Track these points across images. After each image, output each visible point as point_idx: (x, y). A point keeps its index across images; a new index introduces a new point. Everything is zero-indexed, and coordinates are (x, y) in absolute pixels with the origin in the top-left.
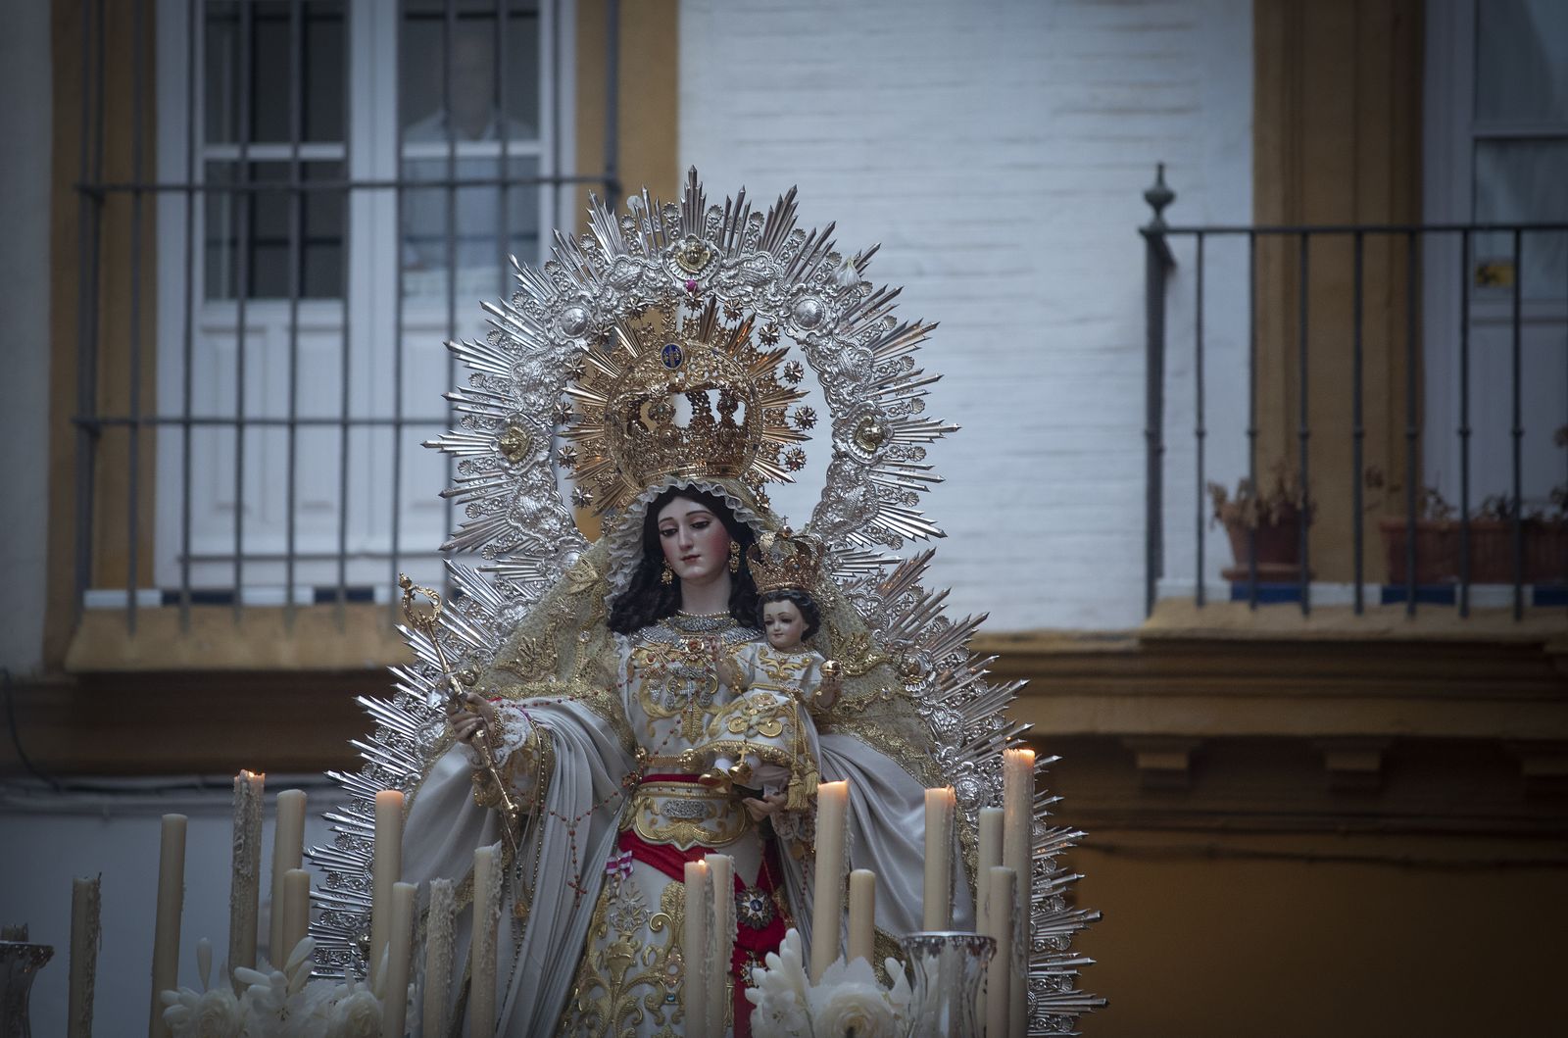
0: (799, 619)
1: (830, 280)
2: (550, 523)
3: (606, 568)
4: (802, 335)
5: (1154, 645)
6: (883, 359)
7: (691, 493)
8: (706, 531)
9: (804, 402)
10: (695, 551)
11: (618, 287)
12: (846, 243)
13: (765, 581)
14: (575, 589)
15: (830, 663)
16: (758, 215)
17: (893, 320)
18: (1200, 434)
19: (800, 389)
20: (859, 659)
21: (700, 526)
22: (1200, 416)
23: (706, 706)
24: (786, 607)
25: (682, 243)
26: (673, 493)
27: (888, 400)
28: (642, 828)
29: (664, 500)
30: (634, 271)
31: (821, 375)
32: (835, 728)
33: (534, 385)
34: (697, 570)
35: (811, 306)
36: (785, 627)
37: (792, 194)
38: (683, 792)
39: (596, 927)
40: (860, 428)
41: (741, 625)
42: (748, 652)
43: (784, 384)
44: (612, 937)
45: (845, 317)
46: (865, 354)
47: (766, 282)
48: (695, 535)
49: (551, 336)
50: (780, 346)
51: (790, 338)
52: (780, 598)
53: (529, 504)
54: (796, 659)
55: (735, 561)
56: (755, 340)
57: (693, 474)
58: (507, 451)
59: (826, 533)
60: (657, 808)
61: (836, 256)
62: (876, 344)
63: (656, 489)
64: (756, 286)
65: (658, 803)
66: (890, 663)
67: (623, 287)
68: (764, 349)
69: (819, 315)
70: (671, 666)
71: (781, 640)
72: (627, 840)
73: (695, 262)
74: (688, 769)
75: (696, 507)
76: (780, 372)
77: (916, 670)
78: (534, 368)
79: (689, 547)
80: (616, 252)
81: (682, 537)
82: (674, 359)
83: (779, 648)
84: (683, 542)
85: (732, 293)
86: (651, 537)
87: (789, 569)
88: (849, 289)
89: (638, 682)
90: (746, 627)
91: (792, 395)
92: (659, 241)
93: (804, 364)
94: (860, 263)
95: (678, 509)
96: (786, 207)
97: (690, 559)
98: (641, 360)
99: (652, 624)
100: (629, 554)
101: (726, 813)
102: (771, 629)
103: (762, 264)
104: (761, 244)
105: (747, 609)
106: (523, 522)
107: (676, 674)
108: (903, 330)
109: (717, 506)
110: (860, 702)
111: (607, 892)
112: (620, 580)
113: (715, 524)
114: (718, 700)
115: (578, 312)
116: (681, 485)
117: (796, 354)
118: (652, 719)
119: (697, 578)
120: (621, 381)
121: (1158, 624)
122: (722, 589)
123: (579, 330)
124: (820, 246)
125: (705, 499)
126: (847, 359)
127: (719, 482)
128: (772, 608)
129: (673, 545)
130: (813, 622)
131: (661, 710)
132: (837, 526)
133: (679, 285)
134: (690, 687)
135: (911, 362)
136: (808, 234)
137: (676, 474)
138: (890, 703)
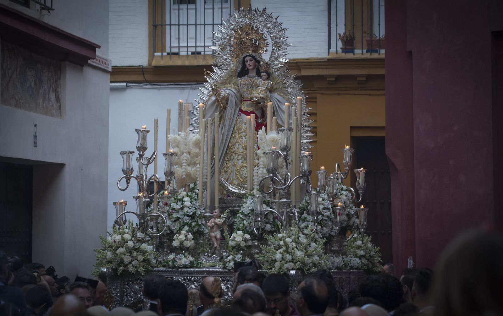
0: (267, 76)
1: (272, 22)
2: (228, 60)
3: (237, 67)
4: (267, 30)
5: (329, 60)
6: (280, 34)
7: (250, 56)
8: (252, 62)
9: (268, 41)
10: (250, 65)
11: (238, 23)
12: (274, 16)
13: (261, 70)
14: (232, 71)
15: (271, 83)
16: (260, 11)
17: (281, 28)
18: (337, 25)
19: (267, 39)
20: (277, 81)
21: (251, 61)
22: (337, 22)
23: (252, 89)
24: (265, 74)
25: (248, 16)
26: (247, 56)
27: (281, 41)
28: (243, 108)
29: (245, 57)
30: (241, 20)
31: (270, 36)
32: (273, 92)
33: (225, 38)
34: (251, 68)
35: (269, 25)
36: (264, 77)
37: (266, 8)
38: (249, 103)
39: (236, 124)
40: (277, 45)
41: (258, 76)
42: (259, 81)
43: (264, 38)
44: (238, 125)
45: (274, 27)
46: (277, 33)
47: (261, 22)
48: (250, 62)
49: (228, 30)
50: (264, 32)
51: (265, 31)
52: (264, 72)
53: (225, 57)
54: (266, 82)
55: (257, 66)
56: (260, 31)
57: (250, 53)
58: (221, 49)
59: (271, 61)
60: (245, 105)
61: (272, 18)
62: (279, 31)
63: (244, 55)
64: (260, 22)
65: (245, 104)
66: (281, 82)
67: (239, 23)
68: (261, 33)
69: (270, 27)
70: (247, 83)
71: (264, 79)
72: (240, 110)
73: (251, 19)
74: (250, 99)
75: (251, 58)
76: (264, 36)
77: (285, 83)
78: (225, 36)
79: (250, 64)
80: (238, 17)
81: (248, 63)
82: (247, 34)
83: (264, 80)
84: (249, 63)
85: (256, 24)
86: (244, 62)
87: (265, 68)
88: (275, 23)
89: (242, 86)
90: (259, 77)
91: (266, 40)
92: (245, 15)
93: (268, 35)
94: (276, 19)
95: (248, 58)
96: (265, 10)
97: (250, 66)
98: (242, 34)
99: (244, 76)
100: (240, 65)
101: (256, 106)
102: (262, 77)
103: (261, 19)
104: (261, 16)
105: (259, 74)
106: (224, 60)
107: (248, 84)
108: (283, 29)
109: (254, 58)
110: (277, 88)
111: (237, 118)
112: (239, 69)
113: (254, 60)
114: (254, 88)
115: (232, 27)
116: (248, 54)
117: (266, 33)
118: (244, 91)
119: (251, 69)
120: (239, 38)
121: (330, 57)
122: (255, 71)
123: (232, 30)
124: (270, 16)
125: (252, 57)
126: (274, 34)
127: (254, 54)
128: (262, 74)
129: (247, 64)
130: (269, 76)
131: (245, 90)
132: (273, 60)
133: (248, 22)
134: (249, 86)
135: (284, 34)
136: (268, 14)
137: (247, 53)
138: (281, 88)
